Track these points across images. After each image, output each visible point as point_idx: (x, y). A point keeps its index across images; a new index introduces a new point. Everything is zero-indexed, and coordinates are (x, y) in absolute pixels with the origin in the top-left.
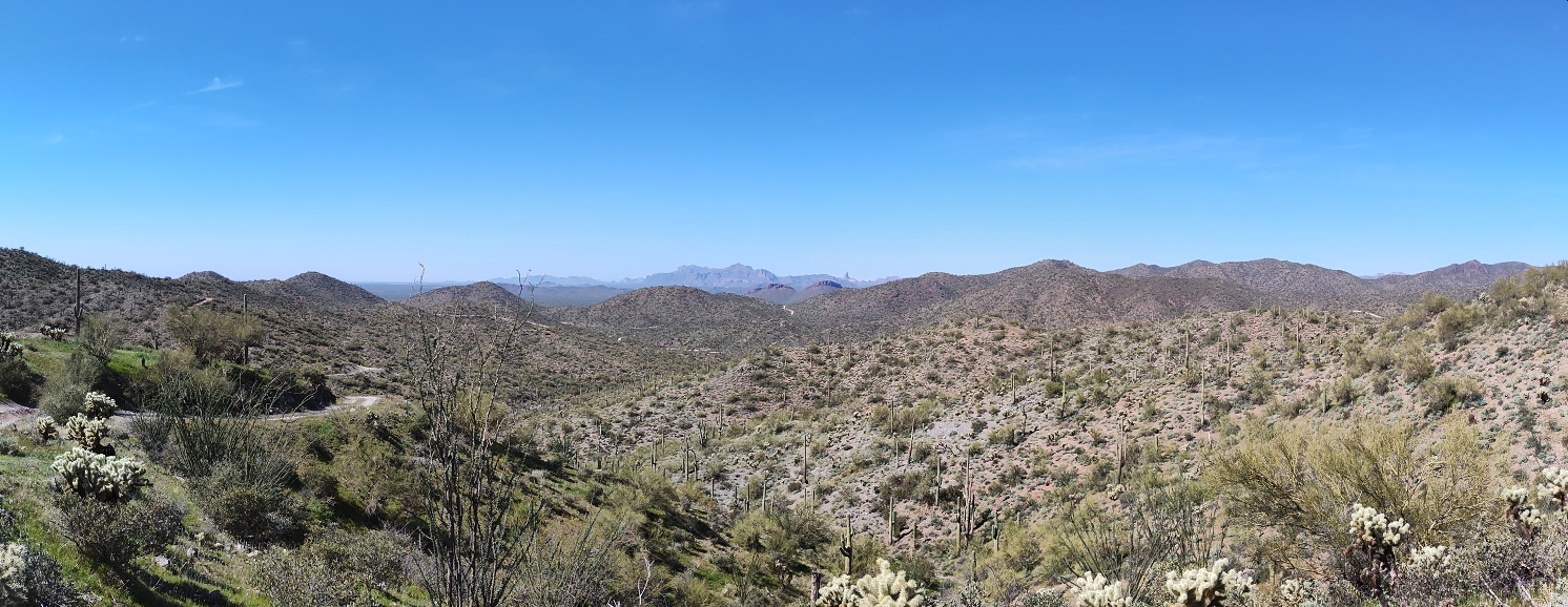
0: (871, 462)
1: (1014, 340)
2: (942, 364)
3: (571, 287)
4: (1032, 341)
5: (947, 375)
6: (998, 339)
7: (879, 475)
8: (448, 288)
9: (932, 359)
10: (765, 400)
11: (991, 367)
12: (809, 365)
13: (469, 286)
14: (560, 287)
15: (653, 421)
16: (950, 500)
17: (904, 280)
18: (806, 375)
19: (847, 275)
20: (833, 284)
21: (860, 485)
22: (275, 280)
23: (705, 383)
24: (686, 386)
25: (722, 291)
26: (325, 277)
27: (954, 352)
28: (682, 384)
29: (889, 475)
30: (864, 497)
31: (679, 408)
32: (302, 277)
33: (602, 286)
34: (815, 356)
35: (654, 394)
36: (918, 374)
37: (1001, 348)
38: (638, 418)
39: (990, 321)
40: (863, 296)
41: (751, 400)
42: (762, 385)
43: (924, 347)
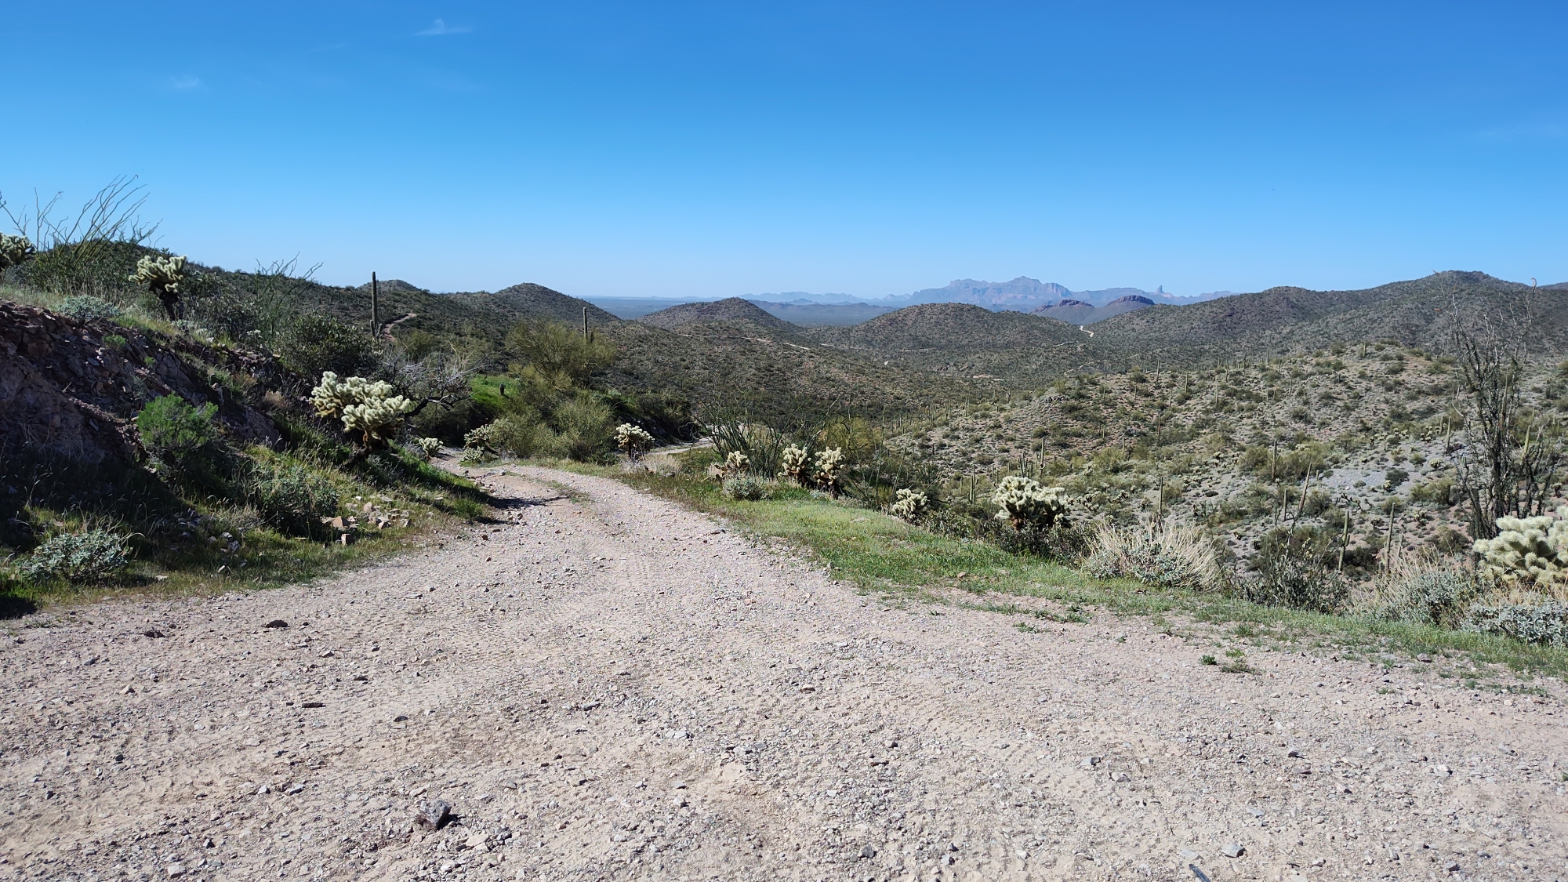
0: (1246, 513)
1: (1416, 372)
2: (1313, 401)
3: (830, 305)
4: (1441, 377)
5: (1319, 414)
6: (1394, 372)
7: (1258, 528)
8: (693, 305)
9: (1301, 394)
10: (1080, 435)
11: (1383, 406)
12: (1132, 397)
13: (717, 302)
14: (817, 305)
15: (947, 454)
16: (1358, 565)
17: (1242, 296)
18: (1129, 409)
19: (1161, 288)
20: (1143, 300)
21: (1234, 539)
22: (483, 292)
23: (1006, 413)
24: (984, 416)
25: (1005, 308)
26: (545, 290)
27: (1331, 385)
28: (978, 414)
29: (1271, 528)
30: (1239, 552)
31: (977, 441)
32: (516, 289)
33: (863, 305)
34: (1139, 386)
35: (947, 424)
36: (1281, 412)
37: (1398, 383)
38: (930, 450)
39: (1382, 349)
40: (1185, 315)
41: (1062, 435)
42: (1076, 418)
43: (1287, 378)
